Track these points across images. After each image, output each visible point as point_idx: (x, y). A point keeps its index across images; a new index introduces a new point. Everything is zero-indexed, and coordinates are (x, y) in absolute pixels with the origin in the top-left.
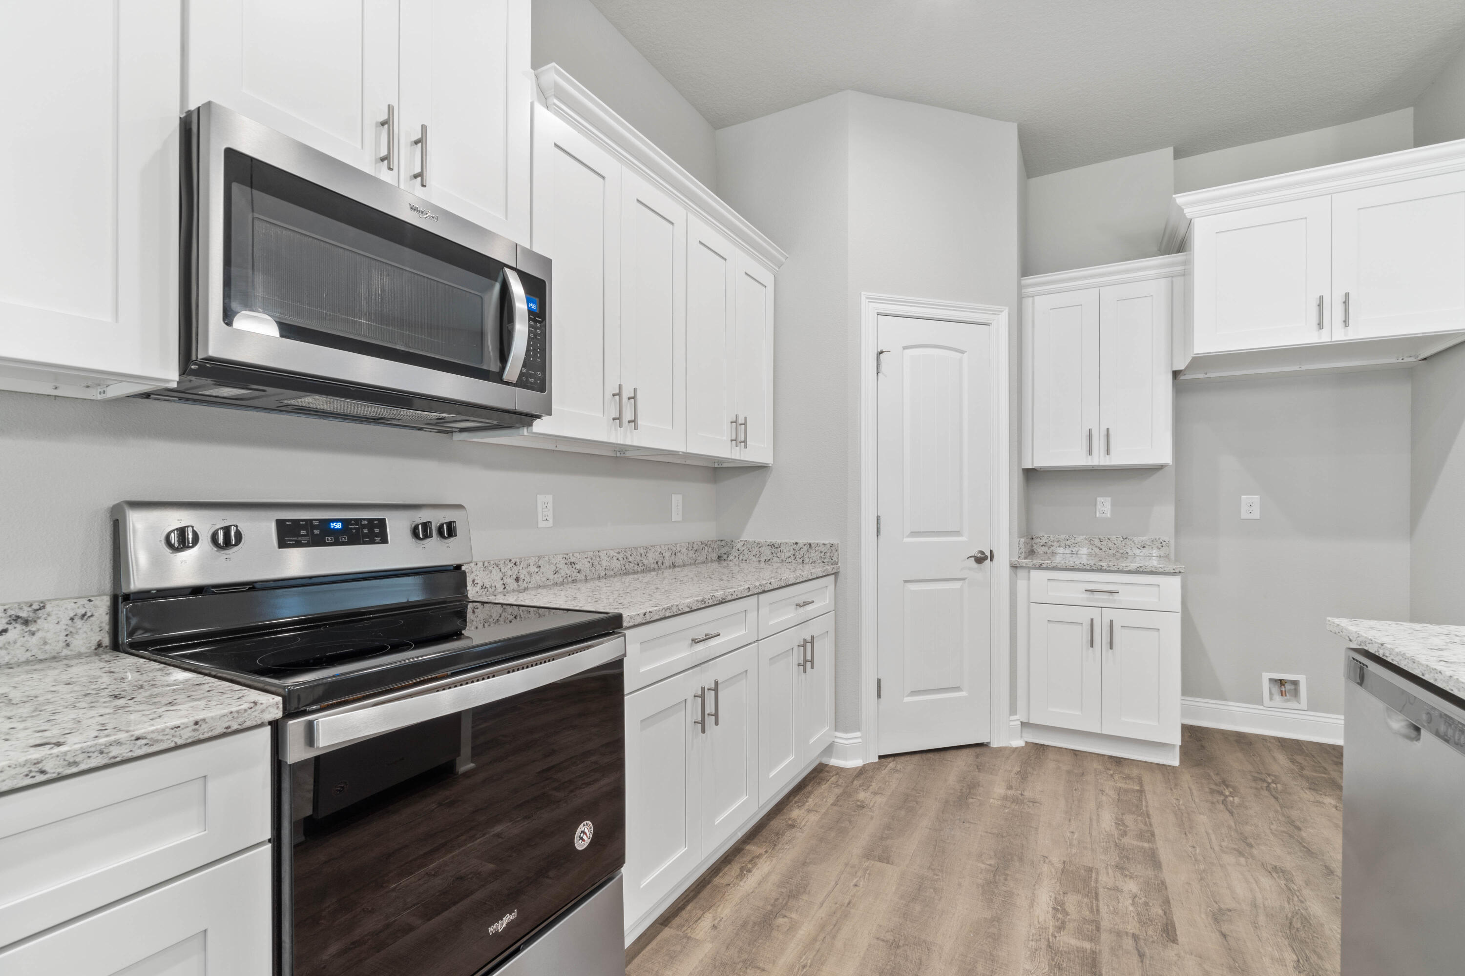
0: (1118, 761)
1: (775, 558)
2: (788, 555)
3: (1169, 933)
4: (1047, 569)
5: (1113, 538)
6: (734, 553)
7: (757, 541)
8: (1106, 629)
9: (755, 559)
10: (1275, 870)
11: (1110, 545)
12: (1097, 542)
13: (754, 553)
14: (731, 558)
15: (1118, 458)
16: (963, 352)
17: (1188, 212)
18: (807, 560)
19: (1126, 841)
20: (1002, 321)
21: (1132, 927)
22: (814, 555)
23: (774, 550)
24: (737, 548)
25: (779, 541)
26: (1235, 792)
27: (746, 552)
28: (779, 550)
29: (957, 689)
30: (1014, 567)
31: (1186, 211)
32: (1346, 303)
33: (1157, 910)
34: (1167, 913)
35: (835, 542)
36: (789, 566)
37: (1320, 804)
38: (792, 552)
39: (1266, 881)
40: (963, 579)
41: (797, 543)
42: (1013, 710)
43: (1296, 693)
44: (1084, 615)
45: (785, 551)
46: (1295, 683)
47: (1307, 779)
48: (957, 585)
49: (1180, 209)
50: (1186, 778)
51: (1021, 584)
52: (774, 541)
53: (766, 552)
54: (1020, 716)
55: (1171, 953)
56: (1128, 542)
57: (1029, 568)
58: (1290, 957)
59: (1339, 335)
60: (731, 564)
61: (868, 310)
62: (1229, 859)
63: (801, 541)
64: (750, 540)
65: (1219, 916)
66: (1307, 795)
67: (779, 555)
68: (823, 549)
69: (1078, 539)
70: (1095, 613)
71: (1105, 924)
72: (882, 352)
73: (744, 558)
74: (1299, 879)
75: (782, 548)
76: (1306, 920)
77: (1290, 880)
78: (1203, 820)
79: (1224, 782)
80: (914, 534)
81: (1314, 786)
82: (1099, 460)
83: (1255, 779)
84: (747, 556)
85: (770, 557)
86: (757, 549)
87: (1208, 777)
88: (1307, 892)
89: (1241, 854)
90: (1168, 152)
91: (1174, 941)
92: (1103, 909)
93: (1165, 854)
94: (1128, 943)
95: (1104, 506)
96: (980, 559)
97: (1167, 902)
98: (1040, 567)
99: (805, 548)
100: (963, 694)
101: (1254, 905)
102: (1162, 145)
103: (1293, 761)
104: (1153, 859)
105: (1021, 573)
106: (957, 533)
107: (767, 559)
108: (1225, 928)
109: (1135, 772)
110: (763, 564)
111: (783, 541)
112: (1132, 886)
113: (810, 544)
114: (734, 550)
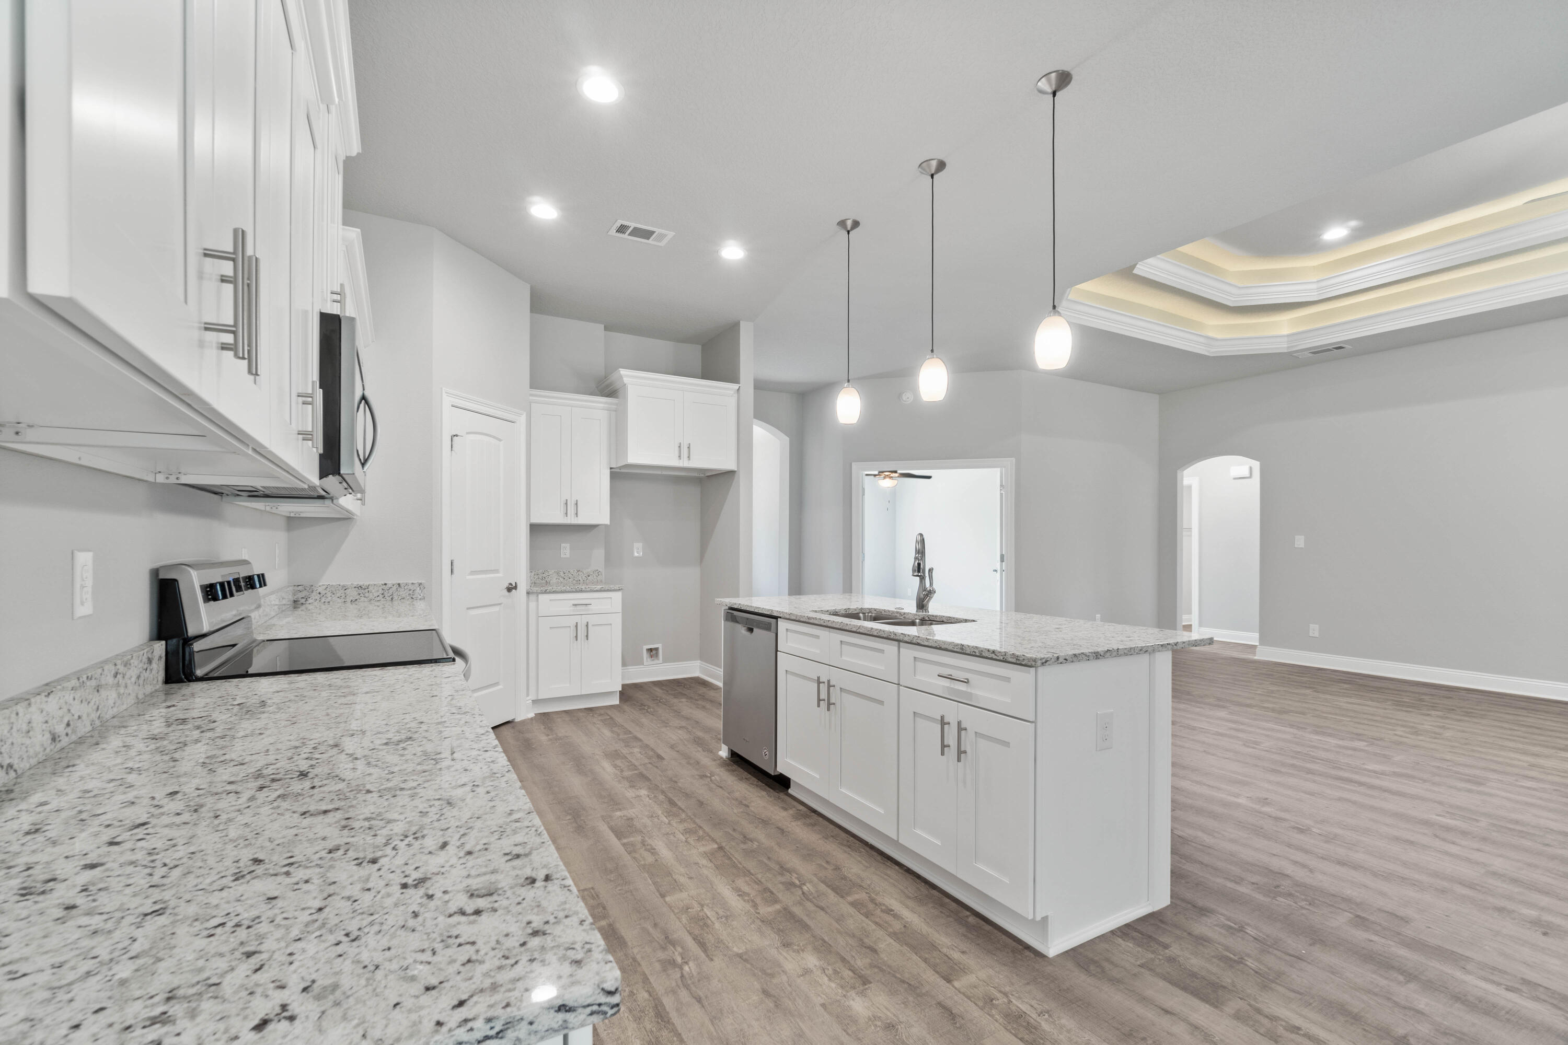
0: (590, 709)
1: (363, 599)
2: (376, 594)
3: (660, 757)
4: (550, 593)
5: (572, 571)
6: (315, 596)
7: (342, 584)
8: (584, 628)
9: (339, 600)
10: (681, 728)
11: (570, 576)
12: (562, 574)
13: (338, 595)
14: (310, 601)
15: (581, 520)
16: (500, 440)
17: (626, 380)
18: (395, 597)
19: (621, 737)
20: (523, 419)
21: (647, 761)
22: (403, 593)
23: (361, 591)
24: (318, 592)
25: (368, 584)
26: (649, 707)
27: (329, 594)
28: (367, 590)
29: (497, 684)
30: (528, 593)
31: (624, 379)
32: (689, 448)
33: (651, 753)
34: (655, 752)
35: (423, 582)
36: (378, 604)
37: (682, 702)
38: (381, 591)
39: (680, 732)
40: (500, 604)
41: (386, 584)
42: (528, 695)
43: (657, 655)
44: (572, 621)
45: (373, 591)
46: (657, 649)
47: (671, 694)
48: (497, 609)
49: (621, 377)
50: (626, 707)
51: (532, 605)
52: (361, 583)
53: (353, 594)
54: (532, 697)
55: (665, 762)
56: (580, 573)
57: (538, 594)
58: (700, 749)
59: (685, 463)
60: (310, 607)
61: (447, 401)
62: (663, 729)
63: (390, 582)
64: (334, 584)
65: (672, 747)
66: (676, 700)
67: (367, 595)
68: (412, 587)
69: (551, 573)
70: (577, 619)
71: (637, 764)
72: (457, 436)
73: (327, 600)
74: (690, 728)
75: (371, 588)
76: (699, 738)
77: (687, 729)
78: (644, 720)
79: (642, 705)
80: (473, 573)
81: (675, 696)
82: (571, 520)
83: (653, 700)
84: (330, 598)
85: (358, 597)
86: (342, 591)
87: (635, 705)
88: (694, 730)
89: (666, 727)
90: (602, 326)
91: (664, 759)
92: (633, 760)
93: (639, 735)
94: (650, 766)
95: (566, 550)
96: (509, 589)
97: (652, 750)
98: (546, 592)
99: (395, 588)
100: (500, 687)
101: (681, 740)
102: (600, 322)
103: (663, 689)
104: (636, 739)
105: (533, 597)
106: (496, 571)
107: (354, 599)
108: (676, 749)
109: (602, 712)
110: (349, 604)
111: (371, 583)
112: (636, 750)
113: (399, 584)
114: (314, 593)
